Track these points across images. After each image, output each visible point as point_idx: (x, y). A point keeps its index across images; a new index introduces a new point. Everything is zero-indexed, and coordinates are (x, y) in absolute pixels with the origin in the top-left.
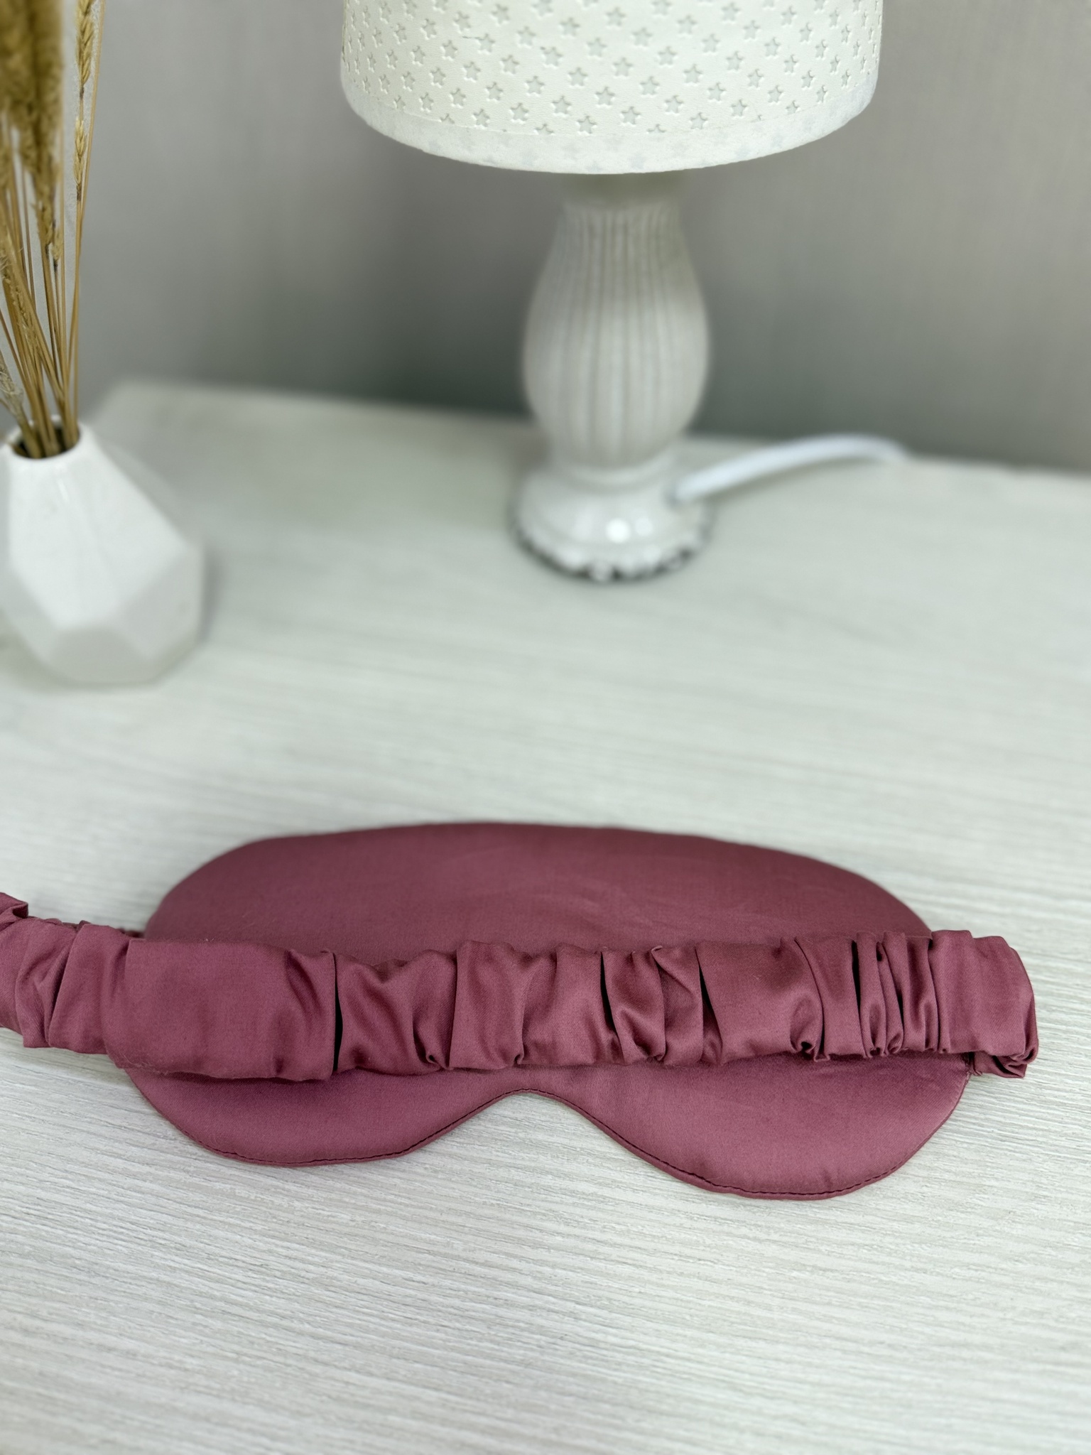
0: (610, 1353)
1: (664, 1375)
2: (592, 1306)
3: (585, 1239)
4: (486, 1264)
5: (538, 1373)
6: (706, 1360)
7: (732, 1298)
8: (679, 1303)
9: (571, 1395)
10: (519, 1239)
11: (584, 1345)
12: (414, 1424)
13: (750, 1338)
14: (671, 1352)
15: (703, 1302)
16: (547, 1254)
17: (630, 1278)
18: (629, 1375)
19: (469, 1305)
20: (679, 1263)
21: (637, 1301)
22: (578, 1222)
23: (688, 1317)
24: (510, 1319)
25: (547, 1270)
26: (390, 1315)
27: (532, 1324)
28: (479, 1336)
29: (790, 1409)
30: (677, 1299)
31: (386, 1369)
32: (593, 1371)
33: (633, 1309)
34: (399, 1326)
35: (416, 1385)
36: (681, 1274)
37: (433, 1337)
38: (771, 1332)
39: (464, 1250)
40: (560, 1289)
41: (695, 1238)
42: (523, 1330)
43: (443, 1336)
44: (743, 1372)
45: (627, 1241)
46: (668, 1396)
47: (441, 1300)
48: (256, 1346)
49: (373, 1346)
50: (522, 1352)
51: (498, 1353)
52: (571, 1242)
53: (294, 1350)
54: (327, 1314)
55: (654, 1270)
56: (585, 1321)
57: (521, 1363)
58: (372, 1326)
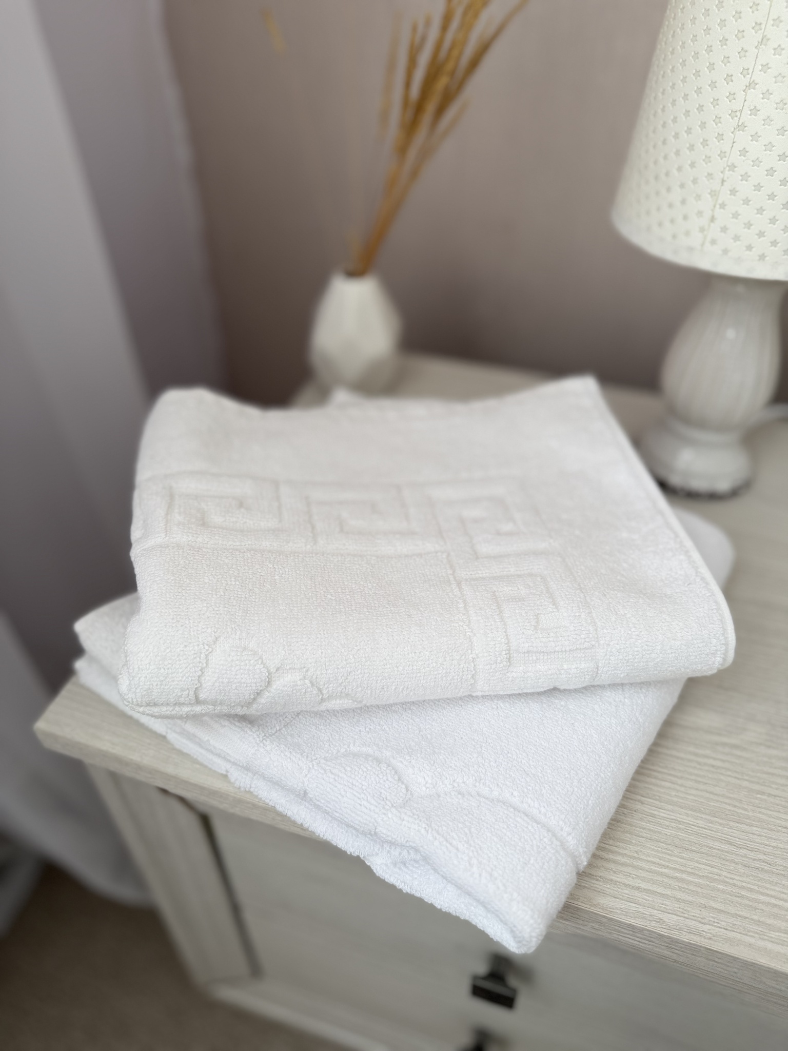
0: (662, 821)
1: (692, 834)
6: (714, 829)
7: (726, 803)
8: (697, 802)
11: (648, 816)
13: (737, 822)
14: (695, 824)
15: (709, 803)
18: (673, 832)
20: (695, 784)
21: (675, 799)
23: (702, 809)
29: (762, 857)
30: (696, 800)
36: (697, 789)
38: (748, 821)
41: (703, 773)
44: (735, 837)
46: (695, 843)
55: (681, 785)
56: (647, 804)
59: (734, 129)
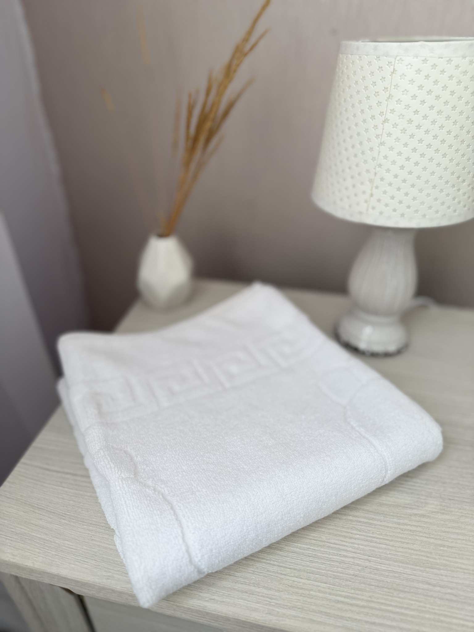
0: (385, 573)
1: (404, 579)
2: (374, 557)
3: (367, 536)
4: (334, 544)
5: (360, 578)
6: (417, 575)
7: (422, 555)
9: (373, 585)
10: (345, 536)
11: (374, 570)
12: (320, 595)
13: (431, 568)
14: (405, 572)
15: (412, 557)
16: (355, 541)
17: (385, 549)
18: (391, 579)
19: (331, 556)
20: (401, 544)
22: (364, 531)
23: (408, 561)
24: (347, 561)
25: (356, 546)
26: (305, 560)
27: (354, 563)
28: (337, 566)
29: (449, 591)
30: (403, 556)
31: (306, 576)
32: (379, 578)
33: (389, 558)
34: (308, 563)
35: (318, 582)
36: (403, 548)
37: (321, 567)
39: (326, 539)
40: (362, 552)
41: (405, 536)
42: (352, 565)
43: (324, 566)
44: (431, 579)
45: (381, 537)
46: (407, 586)
47: (321, 555)
48: (259, 569)
49: (300, 569)
50: (353, 572)
51: (345, 572)
52: (362, 537)
53: (273, 570)
54: (282, 559)
55: (392, 546)
56: (373, 562)
57: (353, 575)
58: (299, 563)
59: (379, 145)
